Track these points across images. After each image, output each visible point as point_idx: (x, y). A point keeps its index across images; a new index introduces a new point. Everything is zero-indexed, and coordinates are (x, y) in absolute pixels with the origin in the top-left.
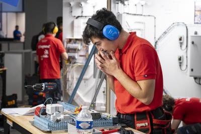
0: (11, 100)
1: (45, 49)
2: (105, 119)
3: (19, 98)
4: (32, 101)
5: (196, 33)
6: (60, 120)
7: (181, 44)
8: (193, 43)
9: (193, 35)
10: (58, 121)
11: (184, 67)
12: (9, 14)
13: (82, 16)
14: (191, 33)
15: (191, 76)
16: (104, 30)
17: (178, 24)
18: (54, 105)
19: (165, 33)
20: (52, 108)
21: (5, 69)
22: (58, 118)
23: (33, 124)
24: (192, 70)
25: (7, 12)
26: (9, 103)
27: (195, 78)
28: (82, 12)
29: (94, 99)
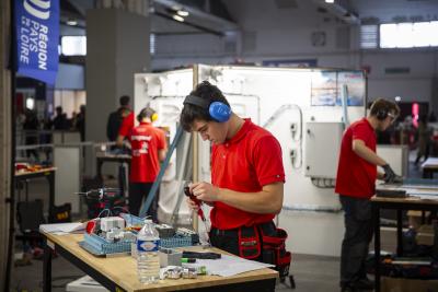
0: (63, 212)
1: (142, 141)
2: (181, 236)
3: (75, 209)
4: (92, 212)
5: (313, 119)
6: (119, 239)
7: (294, 133)
8: (309, 132)
9: (309, 121)
10: (116, 240)
11: (297, 164)
12: (64, 92)
13: (160, 96)
14: (307, 119)
15: (307, 176)
16: (211, 109)
17: (289, 107)
18: (112, 219)
19: (272, 118)
20: (109, 223)
21: (53, 169)
22: (117, 237)
23: (82, 245)
24: (308, 168)
25: (61, 90)
26: (60, 216)
27: (313, 179)
28: (161, 91)
29: (177, 209)
